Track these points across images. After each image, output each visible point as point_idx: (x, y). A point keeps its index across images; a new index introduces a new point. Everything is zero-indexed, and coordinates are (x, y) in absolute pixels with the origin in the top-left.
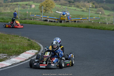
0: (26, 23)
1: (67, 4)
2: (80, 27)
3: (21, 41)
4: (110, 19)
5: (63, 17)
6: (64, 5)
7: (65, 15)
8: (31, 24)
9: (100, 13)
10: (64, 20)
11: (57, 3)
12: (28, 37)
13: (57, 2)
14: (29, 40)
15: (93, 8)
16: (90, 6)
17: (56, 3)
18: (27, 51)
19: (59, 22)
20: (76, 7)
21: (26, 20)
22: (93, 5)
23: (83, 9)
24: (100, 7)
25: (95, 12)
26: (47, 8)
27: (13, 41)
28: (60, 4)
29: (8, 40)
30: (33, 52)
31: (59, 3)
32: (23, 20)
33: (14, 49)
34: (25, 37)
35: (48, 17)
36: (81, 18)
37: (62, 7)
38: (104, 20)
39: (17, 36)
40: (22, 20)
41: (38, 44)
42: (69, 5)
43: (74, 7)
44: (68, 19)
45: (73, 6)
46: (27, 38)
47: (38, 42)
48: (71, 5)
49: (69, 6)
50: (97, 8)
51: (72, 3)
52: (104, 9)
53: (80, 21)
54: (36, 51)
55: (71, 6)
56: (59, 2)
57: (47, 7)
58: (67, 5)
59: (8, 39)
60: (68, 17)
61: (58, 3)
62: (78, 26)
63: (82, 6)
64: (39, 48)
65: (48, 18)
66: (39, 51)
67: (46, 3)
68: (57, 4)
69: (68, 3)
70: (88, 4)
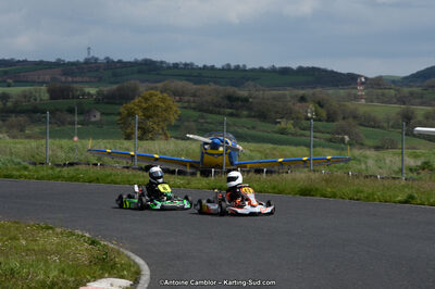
0: (78, 180)
1: (219, 106)
2: (280, 192)
3: (66, 246)
4: (387, 161)
5: (213, 155)
6: (211, 112)
7: (221, 149)
8: (98, 180)
9: (347, 138)
10: (218, 166)
11: (186, 105)
12: (89, 231)
13: (186, 98)
14: (93, 243)
15: (320, 120)
16: (309, 115)
17: (179, 104)
18: (89, 281)
19: (198, 174)
20: (254, 117)
21: (76, 167)
22: (319, 108)
23: (283, 125)
24: (344, 118)
25: (328, 136)
26: (149, 123)
27: (36, 248)
28: (194, 109)
29: (15, 243)
30: (112, 285)
31: (193, 105)
32: (65, 168)
33: (41, 277)
34: (79, 232)
35: (156, 156)
36: (281, 160)
37: (203, 117)
38: (363, 167)
39: (48, 228)
40: (59, 169)
41: (129, 258)
42: (230, 111)
43: (248, 116)
44: (232, 164)
45: (245, 113)
46: (87, 235)
47: (127, 249)
48: (237, 109)
49: (231, 115)
50: (333, 121)
51: (240, 103)
52: (361, 125)
53: (276, 168)
54: (126, 283)
55: (237, 116)
56: (192, 99)
57: (148, 117)
58: (222, 110)
59: (14, 238)
60: (230, 156)
61: (188, 102)
62: (274, 188)
63: (277, 112)
64: (133, 269)
65: (157, 159)
66: (136, 281)
67: (144, 105)
68: (185, 108)
69: (226, 102)
70: (299, 104)
